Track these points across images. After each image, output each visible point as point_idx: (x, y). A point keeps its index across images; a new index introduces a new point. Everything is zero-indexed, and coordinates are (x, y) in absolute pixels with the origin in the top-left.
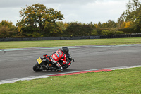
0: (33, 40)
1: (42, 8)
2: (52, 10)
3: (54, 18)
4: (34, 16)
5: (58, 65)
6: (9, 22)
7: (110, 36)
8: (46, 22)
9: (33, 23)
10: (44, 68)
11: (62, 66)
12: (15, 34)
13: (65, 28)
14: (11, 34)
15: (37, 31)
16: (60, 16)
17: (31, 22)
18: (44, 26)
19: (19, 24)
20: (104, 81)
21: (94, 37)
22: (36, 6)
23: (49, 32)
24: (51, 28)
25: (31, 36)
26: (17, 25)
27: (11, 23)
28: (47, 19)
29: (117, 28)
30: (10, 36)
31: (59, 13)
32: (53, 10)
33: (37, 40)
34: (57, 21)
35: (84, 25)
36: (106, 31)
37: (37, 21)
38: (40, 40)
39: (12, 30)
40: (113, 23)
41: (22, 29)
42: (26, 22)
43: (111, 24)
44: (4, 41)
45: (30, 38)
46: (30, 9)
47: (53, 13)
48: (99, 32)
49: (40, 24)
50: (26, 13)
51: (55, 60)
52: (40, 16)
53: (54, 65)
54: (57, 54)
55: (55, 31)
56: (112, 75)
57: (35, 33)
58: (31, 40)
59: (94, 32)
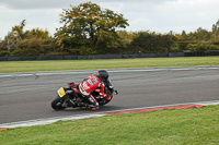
0: (81, 59)
1: (95, 9)
2: (109, 12)
3: (114, 24)
4: (82, 21)
5: (92, 99)
6: (44, 30)
7: (201, 53)
8: (101, 31)
9: (80, 32)
10: (70, 105)
11: (98, 100)
12: (52, 50)
13: (130, 41)
14: (47, 50)
15: (87, 45)
16: (121, 22)
17: (77, 31)
18: (97, 37)
19: (59, 34)
20: (190, 122)
21: (176, 54)
22: (85, 6)
23: (105, 46)
24: (108, 40)
25: (78, 53)
26: (56, 35)
27: (47, 33)
28: (102, 26)
29: (211, 41)
30: (45, 53)
31: (120, 17)
32: (111, 12)
33: (86, 59)
34: (117, 29)
35: (159, 36)
36: (193, 46)
37: (87, 30)
38: (91, 59)
39: (48, 43)
40: (205, 32)
41: (64, 42)
42: (70, 31)
43: (202, 34)
44: (35, 59)
45: (75, 56)
46: (76, 12)
47: (111, 17)
48: (183, 47)
49: (91, 35)
50: (70, 18)
51: (87, 91)
52: (92, 22)
53: (86, 99)
54: (89, 81)
55: (115, 44)
56: (204, 113)
57: (83, 48)
58: (77, 59)
59: (176, 47)
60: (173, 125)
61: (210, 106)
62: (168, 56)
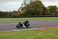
7: (15, 17)
20: (12, 36)
21: (8, 17)
35: (4, 12)
36: (13, 15)
43: (15, 12)
48: (10, 15)
56: (15, 33)
59: (8, 15)
60: (7, 36)
61: (17, 31)
62: (6, 18)
